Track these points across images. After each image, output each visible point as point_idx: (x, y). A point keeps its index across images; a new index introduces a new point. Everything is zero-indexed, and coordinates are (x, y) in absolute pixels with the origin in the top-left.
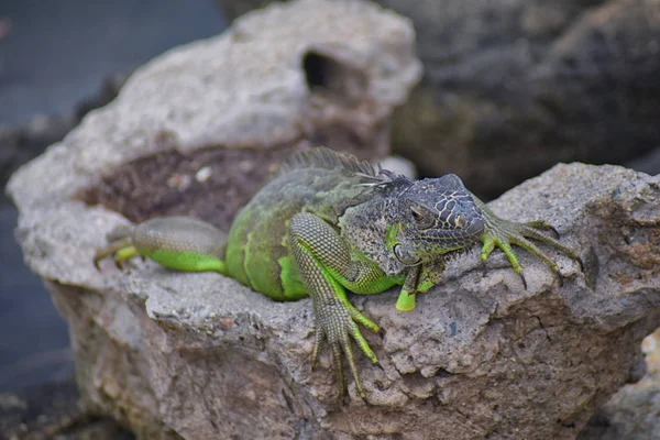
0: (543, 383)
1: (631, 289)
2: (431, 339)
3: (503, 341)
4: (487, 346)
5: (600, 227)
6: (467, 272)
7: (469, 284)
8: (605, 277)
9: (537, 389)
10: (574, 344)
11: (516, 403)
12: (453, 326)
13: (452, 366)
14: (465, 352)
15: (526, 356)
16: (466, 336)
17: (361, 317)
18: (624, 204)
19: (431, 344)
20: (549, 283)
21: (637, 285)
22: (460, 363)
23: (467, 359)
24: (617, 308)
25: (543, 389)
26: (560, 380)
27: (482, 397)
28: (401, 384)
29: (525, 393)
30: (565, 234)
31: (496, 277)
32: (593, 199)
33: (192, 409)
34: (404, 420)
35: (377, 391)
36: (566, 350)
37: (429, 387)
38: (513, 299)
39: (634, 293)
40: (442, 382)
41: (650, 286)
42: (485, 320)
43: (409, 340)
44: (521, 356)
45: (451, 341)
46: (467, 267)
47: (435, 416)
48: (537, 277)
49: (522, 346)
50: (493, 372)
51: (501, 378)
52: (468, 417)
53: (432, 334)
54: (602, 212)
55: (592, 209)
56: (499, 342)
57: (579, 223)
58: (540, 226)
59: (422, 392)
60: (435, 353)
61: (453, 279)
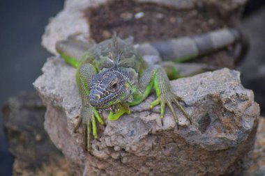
0: (176, 165)
1: (220, 136)
2: (121, 135)
3: (155, 144)
4: (146, 144)
5: (213, 105)
6: (144, 111)
7: (143, 116)
8: (212, 127)
9: (172, 166)
10: (192, 152)
11: (162, 170)
12: (132, 132)
13: (127, 149)
14: (134, 145)
15: (167, 152)
16: (136, 138)
17: (98, 117)
18: (222, 99)
19: (120, 137)
20: (173, 126)
21: (223, 135)
22: (131, 148)
23: (134, 148)
24: (212, 142)
25: (175, 167)
26: (185, 165)
27: (144, 164)
28: (107, 150)
29: (166, 167)
30: (191, 106)
31: (154, 117)
32: (212, 93)
33: (53, 126)
34: (107, 165)
35: (96, 150)
36: (188, 154)
37: (118, 155)
38: (158, 128)
39: (221, 138)
40: (123, 154)
41: (228, 137)
42: (146, 133)
43: (112, 133)
44: (164, 152)
45: (129, 138)
46: (145, 108)
47: (121, 167)
48: (169, 122)
49: (165, 148)
50: (150, 155)
51: (154, 159)
52: (138, 171)
53: (122, 133)
54: (214, 99)
55: (210, 97)
56: (153, 144)
57: (199, 102)
58: (180, 100)
59: (115, 156)
60: (121, 142)
61: (138, 112)
